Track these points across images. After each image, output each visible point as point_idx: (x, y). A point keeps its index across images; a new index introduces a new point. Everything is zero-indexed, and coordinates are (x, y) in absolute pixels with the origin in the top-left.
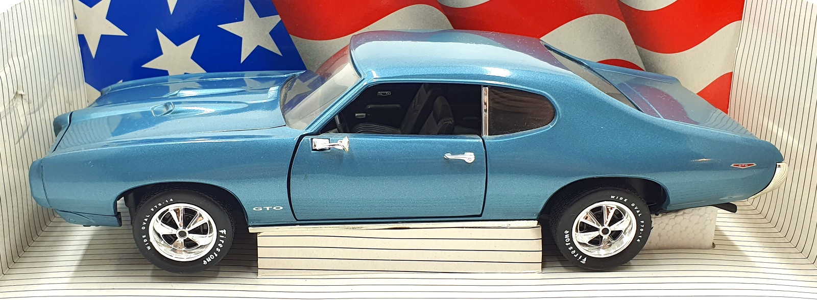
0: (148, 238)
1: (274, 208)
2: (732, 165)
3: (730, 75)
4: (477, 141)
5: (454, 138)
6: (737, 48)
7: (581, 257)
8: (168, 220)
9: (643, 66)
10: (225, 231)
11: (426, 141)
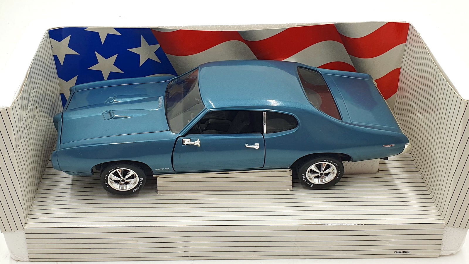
0: (107, 182)
1: (165, 169)
2: (383, 146)
3: (399, 69)
4: (260, 137)
5: (250, 136)
6: (403, 57)
7: (310, 184)
8: (116, 174)
9: (353, 64)
10: (142, 179)
11: (237, 138)
